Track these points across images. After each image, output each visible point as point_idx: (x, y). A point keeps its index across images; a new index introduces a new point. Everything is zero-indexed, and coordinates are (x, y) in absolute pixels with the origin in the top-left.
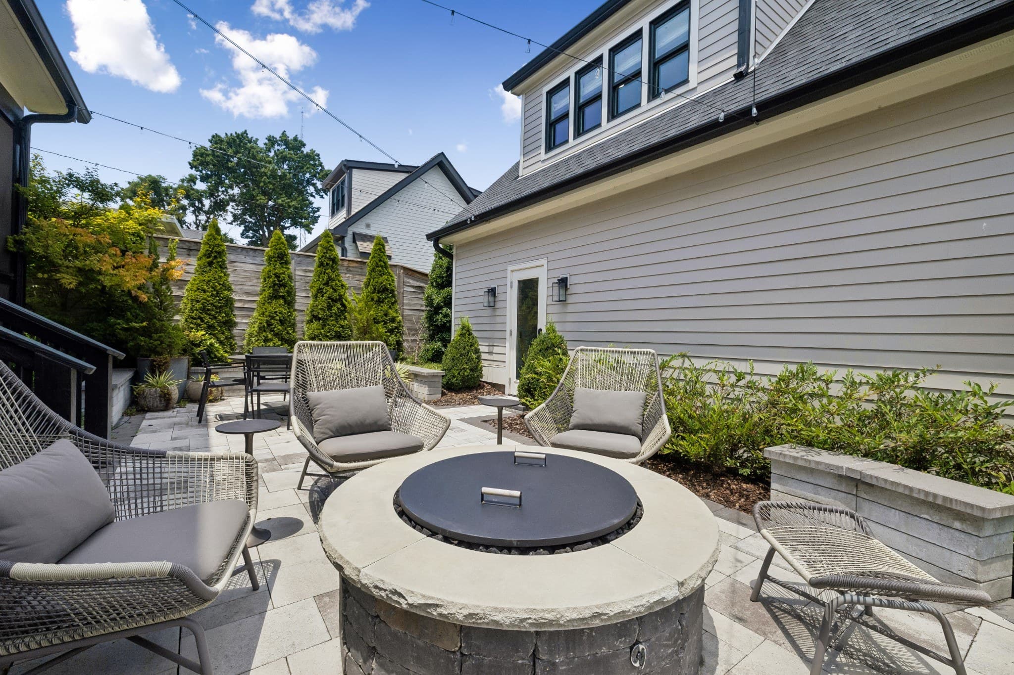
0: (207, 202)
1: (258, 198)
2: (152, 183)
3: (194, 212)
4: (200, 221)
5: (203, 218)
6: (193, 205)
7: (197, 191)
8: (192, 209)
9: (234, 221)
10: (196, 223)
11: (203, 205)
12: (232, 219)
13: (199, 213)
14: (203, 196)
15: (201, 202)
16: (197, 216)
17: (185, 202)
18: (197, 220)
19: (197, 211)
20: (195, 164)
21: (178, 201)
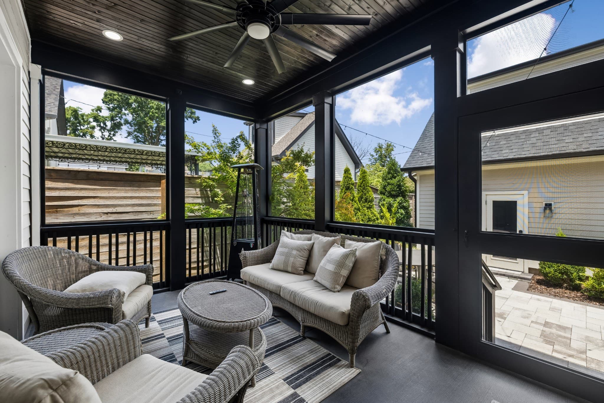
0: (109, 124)
1: (148, 122)
2: (74, 111)
3: (100, 130)
4: (104, 135)
5: (106, 134)
6: (100, 126)
7: (103, 117)
8: (99, 128)
9: (129, 136)
10: (102, 137)
11: (106, 126)
12: (127, 135)
13: (104, 131)
14: (106, 120)
15: (105, 124)
16: (102, 133)
17: (94, 124)
18: (102, 135)
19: (103, 129)
20: (106, 100)
21: (89, 123)
